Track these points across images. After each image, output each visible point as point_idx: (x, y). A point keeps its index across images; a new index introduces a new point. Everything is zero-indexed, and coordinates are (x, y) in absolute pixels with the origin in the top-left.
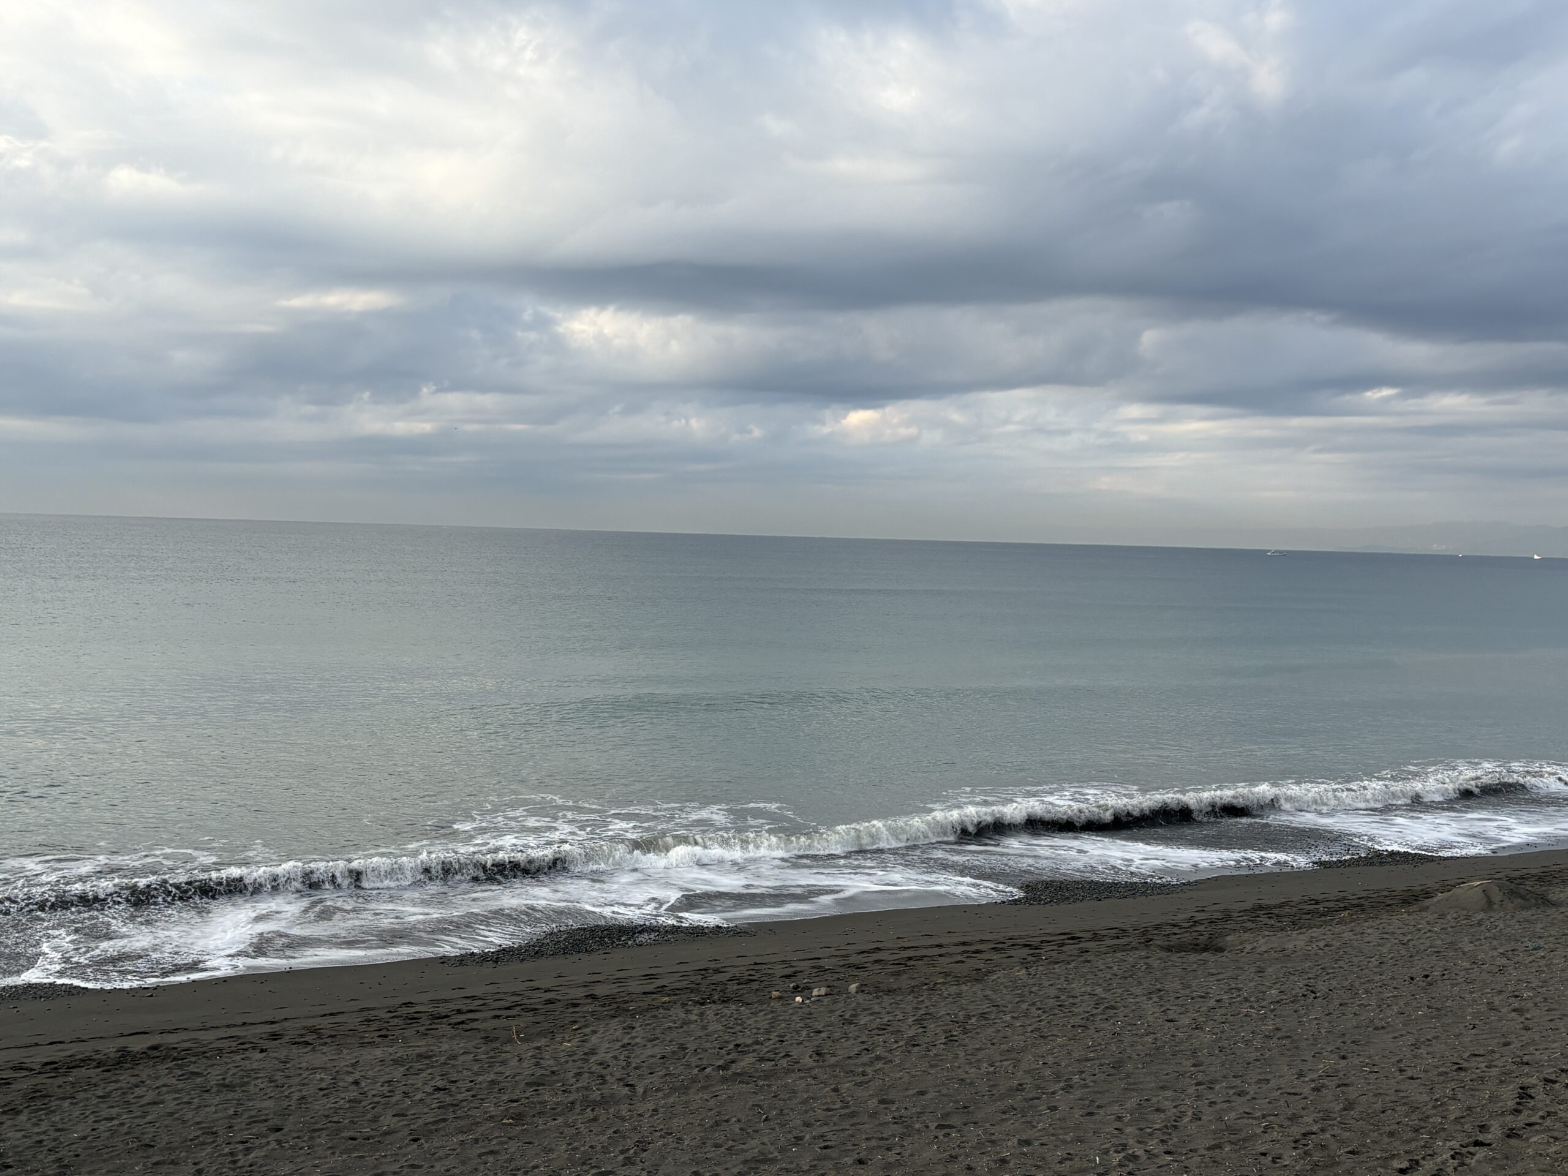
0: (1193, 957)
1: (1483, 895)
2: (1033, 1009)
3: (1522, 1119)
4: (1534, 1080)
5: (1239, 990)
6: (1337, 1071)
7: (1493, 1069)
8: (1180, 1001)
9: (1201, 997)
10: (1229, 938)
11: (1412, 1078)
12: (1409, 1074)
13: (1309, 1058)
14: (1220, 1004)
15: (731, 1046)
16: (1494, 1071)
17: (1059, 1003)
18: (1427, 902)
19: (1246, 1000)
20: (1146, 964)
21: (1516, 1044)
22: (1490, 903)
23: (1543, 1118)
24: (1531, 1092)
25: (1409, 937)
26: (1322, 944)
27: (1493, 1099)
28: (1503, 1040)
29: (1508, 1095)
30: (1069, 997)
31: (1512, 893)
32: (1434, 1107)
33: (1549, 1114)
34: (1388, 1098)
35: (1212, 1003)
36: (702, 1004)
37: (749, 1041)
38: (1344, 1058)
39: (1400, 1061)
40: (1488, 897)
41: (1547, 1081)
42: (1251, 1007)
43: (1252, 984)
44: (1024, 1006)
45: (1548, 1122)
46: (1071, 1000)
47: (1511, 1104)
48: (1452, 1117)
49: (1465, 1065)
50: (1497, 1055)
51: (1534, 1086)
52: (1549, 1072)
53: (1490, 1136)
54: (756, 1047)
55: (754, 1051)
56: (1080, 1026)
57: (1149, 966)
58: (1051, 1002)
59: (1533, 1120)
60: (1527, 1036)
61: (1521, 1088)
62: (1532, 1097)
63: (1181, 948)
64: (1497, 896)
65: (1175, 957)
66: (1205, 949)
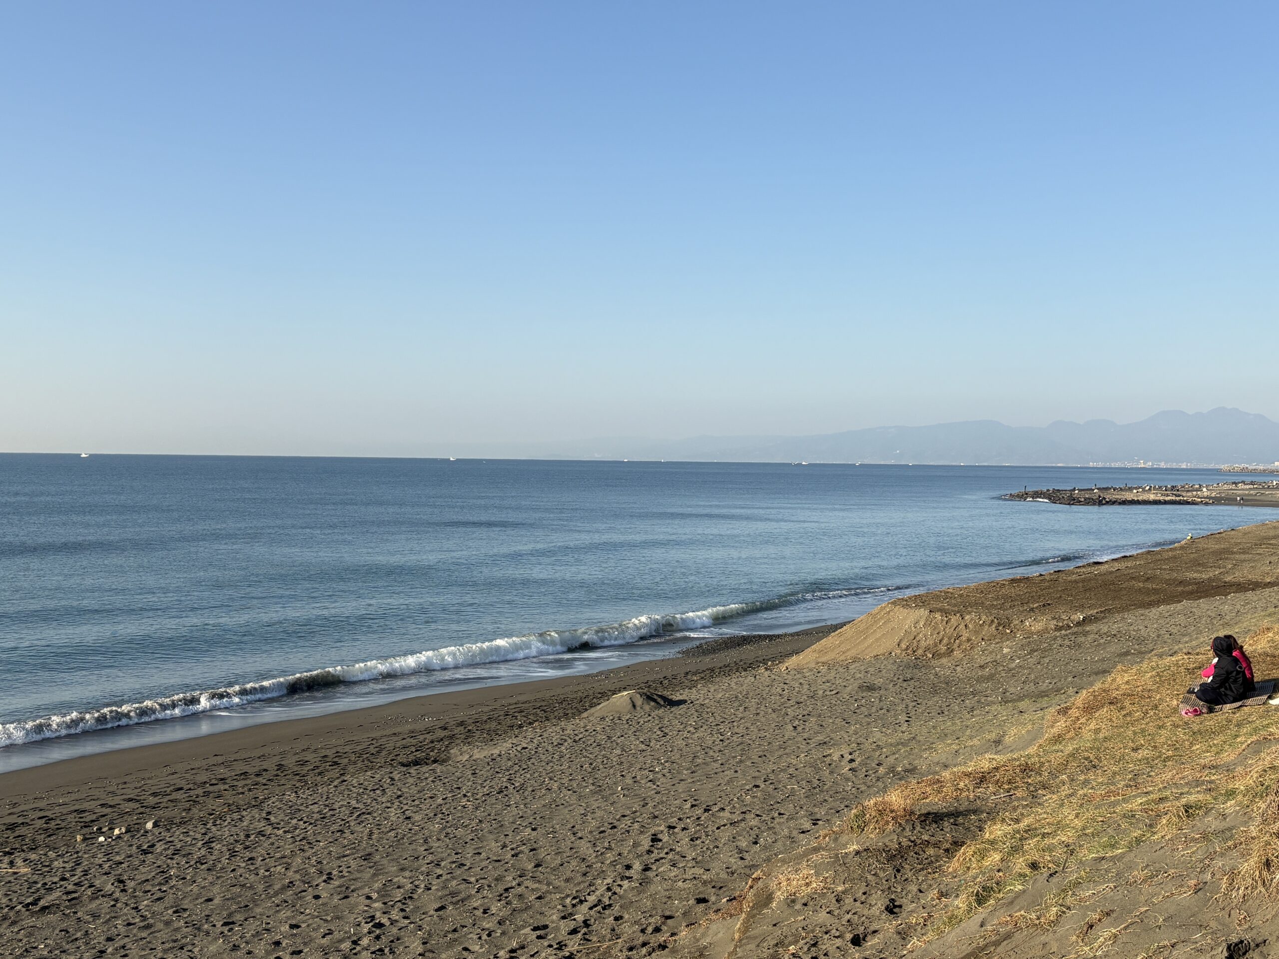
0: (425, 769)
1: (630, 701)
2: (301, 823)
3: (655, 855)
4: (661, 828)
5: (459, 788)
6: (530, 839)
7: (636, 824)
8: (417, 802)
9: (431, 798)
10: (452, 751)
11: (581, 838)
12: (579, 835)
13: (510, 834)
14: (445, 801)
15: (39, 885)
16: (636, 826)
17: (322, 816)
18: (593, 710)
19: (465, 796)
20: (390, 777)
21: (651, 804)
22: (634, 706)
23: (667, 853)
24: (660, 836)
25: (581, 736)
26: (519, 748)
27: (636, 845)
28: (642, 803)
29: (646, 843)
30: (330, 810)
31: (649, 698)
32: (596, 856)
33: (671, 850)
34: (565, 855)
35: (440, 801)
36: (12, 854)
37: (56, 879)
38: (534, 829)
39: (573, 827)
40: (633, 702)
41: (671, 827)
42: (468, 801)
43: (470, 783)
44: (294, 821)
45: (670, 856)
46: (331, 813)
47: (647, 847)
48: (608, 862)
49: (616, 823)
50: (638, 814)
51: (662, 832)
52: (673, 821)
53: (633, 871)
54: (62, 883)
55: (61, 886)
56: (338, 831)
57: (392, 779)
58: (316, 816)
59: (661, 855)
60: (658, 797)
61: (653, 835)
62: (660, 840)
63: (416, 763)
64: (639, 701)
65: (413, 770)
66: (435, 761)
